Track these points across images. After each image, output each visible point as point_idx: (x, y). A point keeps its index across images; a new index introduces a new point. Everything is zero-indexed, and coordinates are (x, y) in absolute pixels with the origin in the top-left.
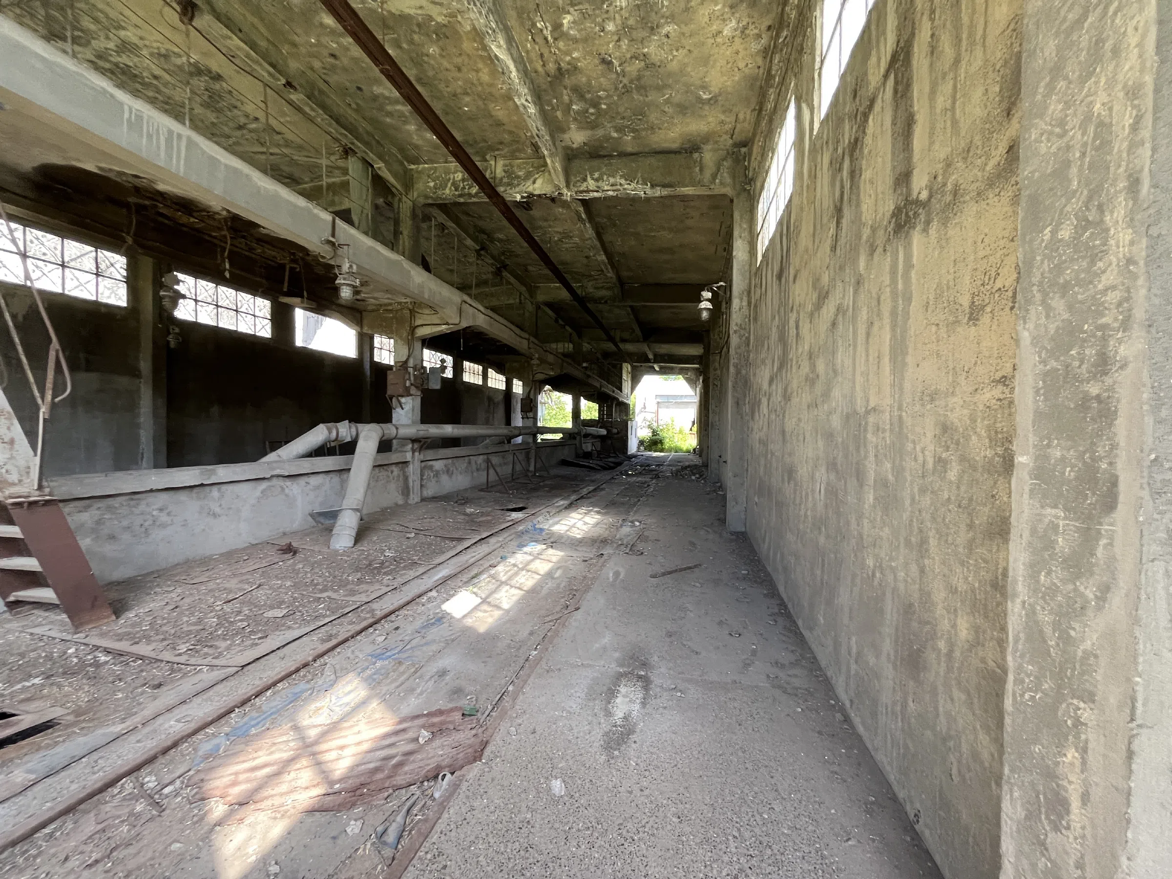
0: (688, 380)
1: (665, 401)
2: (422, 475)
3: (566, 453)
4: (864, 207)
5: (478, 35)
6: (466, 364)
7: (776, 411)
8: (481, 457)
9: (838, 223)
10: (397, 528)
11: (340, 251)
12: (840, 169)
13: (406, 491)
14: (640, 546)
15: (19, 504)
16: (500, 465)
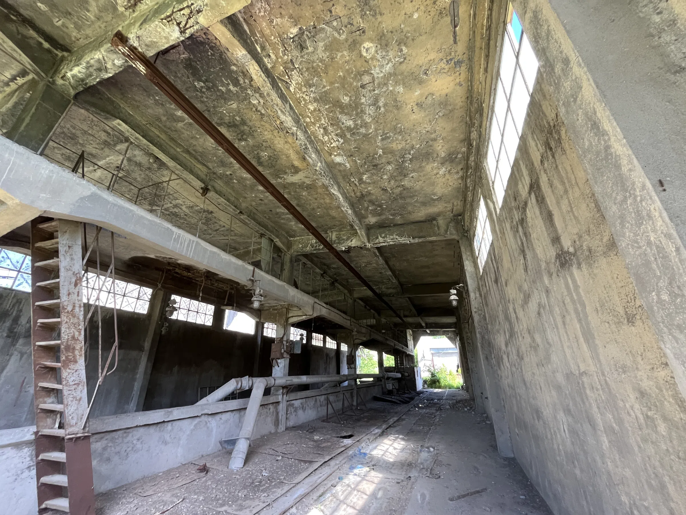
0: (450, 338)
1: (438, 352)
2: (287, 411)
3: (376, 392)
4: (538, 252)
5: (325, 187)
6: (314, 335)
7: (515, 365)
8: (323, 397)
9: (525, 258)
10: (272, 452)
11: (255, 284)
12: (518, 231)
13: (277, 423)
14: (437, 470)
15: (71, 439)
16: (335, 402)
